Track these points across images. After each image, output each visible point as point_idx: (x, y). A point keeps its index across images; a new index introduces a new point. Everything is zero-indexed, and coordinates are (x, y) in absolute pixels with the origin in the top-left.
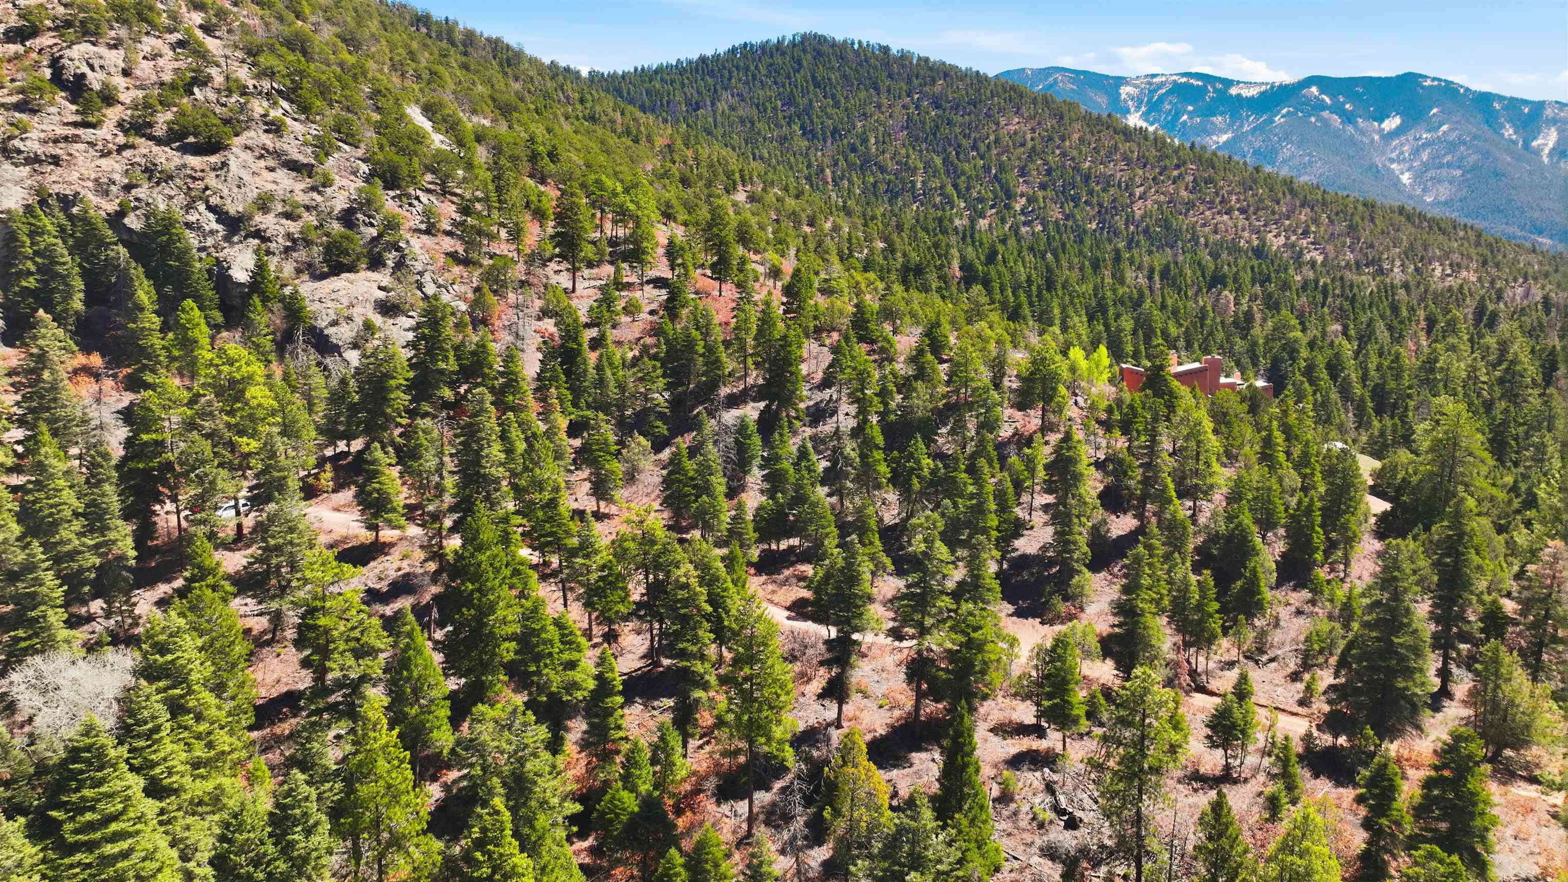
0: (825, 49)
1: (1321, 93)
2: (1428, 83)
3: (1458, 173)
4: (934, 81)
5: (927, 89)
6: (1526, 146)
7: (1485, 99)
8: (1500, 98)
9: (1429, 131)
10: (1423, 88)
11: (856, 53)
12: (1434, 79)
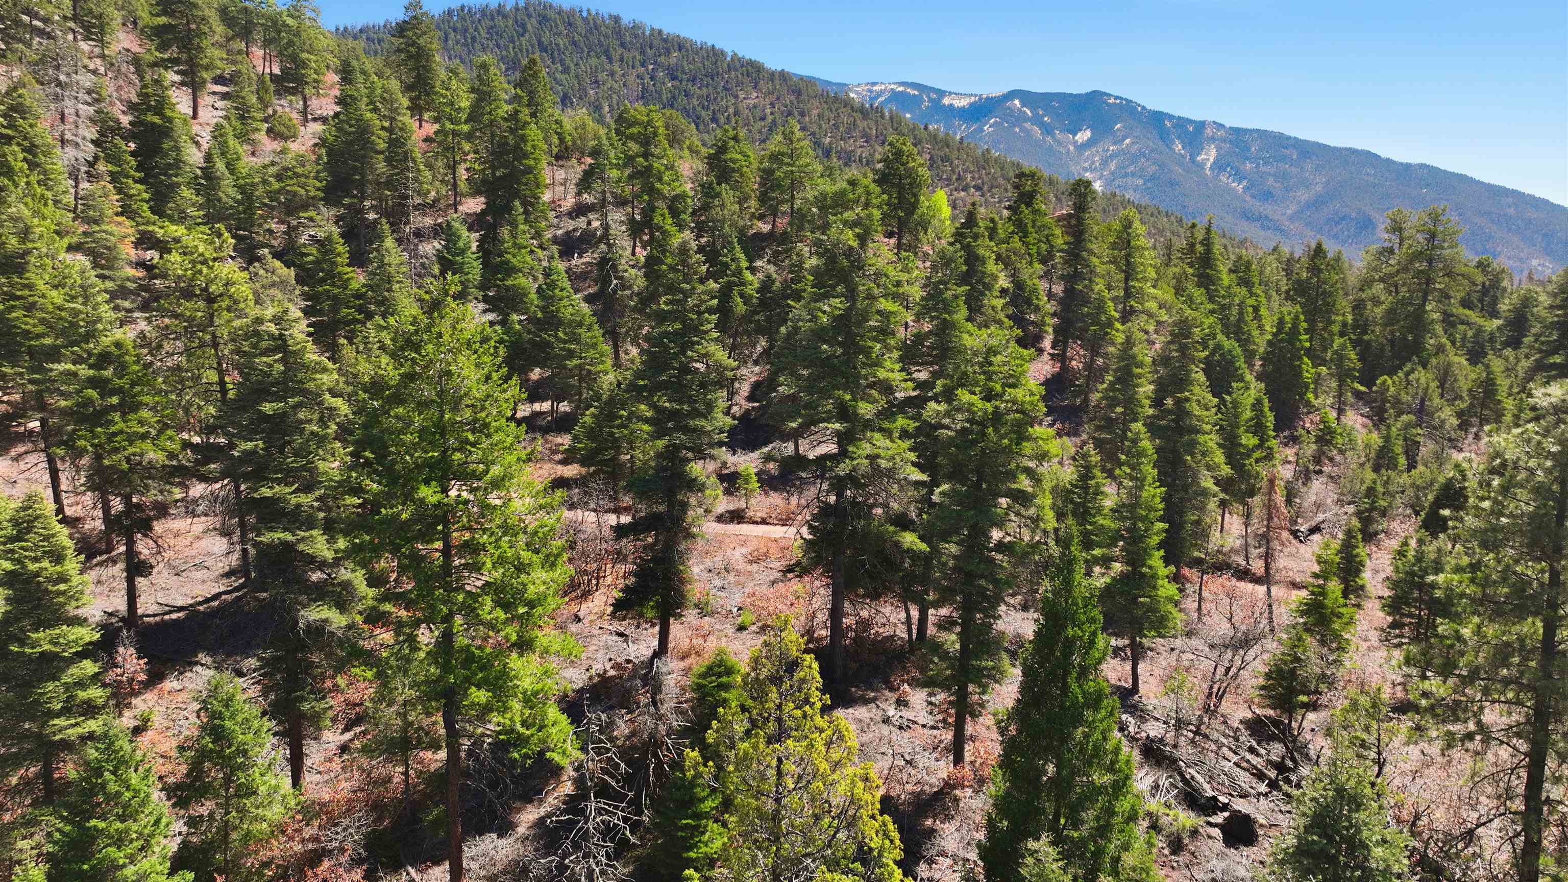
0: (552, 14)
1: (1024, 105)
2: (1112, 101)
3: (1141, 182)
4: (668, 52)
5: (662, 59)
6: (1193, 160)
7: (1158, 118)
8: (1170, 117)
9: (1115, 144)
10: (1108, 105)
11: (585, 20)
12: (1116, 98)
